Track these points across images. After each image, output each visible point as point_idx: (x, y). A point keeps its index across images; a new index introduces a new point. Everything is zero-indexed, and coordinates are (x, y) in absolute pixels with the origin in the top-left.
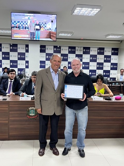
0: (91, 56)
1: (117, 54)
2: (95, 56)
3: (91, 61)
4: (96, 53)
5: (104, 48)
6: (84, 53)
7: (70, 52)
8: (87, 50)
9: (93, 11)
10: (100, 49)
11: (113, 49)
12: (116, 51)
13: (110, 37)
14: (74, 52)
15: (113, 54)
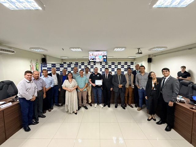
0: (121, 65)
1: (133, 64)
2: (123, 66)
3: (121, 68)
4: (123, 64)
5: (127, 62)
6: (118, 64)
7: (112, 64)
8: (119, 63)
10: (126, 62)
11: (131, 62)
12: (132, 63)
14: (114, 64)
15: (131, 64)
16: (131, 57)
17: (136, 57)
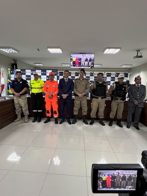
0: (112, 78)
3: (111, 80)
4: (114, 76)
6: (107, 76)
8: (109, 75)
9: (115, 51)
10: (117, 74)
12: (126, 75)
13: (124, 66)
16: (125, 65)
17: (132, 65)
